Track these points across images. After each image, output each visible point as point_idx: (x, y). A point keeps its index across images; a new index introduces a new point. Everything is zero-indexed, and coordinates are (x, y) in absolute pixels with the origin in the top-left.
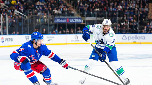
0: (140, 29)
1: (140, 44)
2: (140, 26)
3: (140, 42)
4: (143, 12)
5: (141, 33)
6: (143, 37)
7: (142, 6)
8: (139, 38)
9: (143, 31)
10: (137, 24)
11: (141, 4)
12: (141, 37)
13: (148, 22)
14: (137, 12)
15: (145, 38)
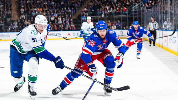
0: (5, 29)
1: (5, 41)
2: (6, 26)
3: (5, 39)
4: (7, 14)
5: (6, 31)
6: (8, 35)
7: (6, 10)
8: (4, 36)
9: (8, 30)
10: (3, 25)
11: (5, 8)
12: (6, 35)
13: (11, 22)
14: (2, 15)
15: (9, 36)
